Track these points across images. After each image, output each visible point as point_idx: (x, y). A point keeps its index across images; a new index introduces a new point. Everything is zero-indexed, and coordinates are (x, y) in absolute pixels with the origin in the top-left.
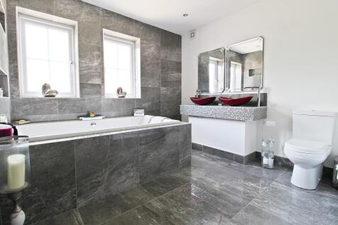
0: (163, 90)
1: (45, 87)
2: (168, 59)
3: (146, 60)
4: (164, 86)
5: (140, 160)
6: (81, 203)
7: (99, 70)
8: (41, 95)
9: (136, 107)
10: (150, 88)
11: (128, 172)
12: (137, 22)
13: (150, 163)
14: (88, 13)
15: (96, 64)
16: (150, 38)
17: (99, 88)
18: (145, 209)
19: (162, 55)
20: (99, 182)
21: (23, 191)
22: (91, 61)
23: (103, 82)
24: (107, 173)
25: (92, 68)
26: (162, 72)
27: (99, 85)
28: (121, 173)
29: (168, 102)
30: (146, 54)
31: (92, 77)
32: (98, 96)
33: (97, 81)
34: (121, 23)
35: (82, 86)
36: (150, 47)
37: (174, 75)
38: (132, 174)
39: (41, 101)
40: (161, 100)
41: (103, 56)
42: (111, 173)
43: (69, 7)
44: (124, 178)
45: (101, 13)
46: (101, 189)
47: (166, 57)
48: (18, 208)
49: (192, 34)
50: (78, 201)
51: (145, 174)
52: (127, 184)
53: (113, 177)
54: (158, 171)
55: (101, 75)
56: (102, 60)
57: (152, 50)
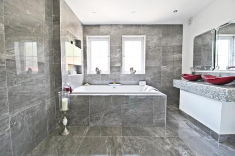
0: (163, 68)
1: (97, 69)
2: (168, 45)
3: (150, 49)
4: (165, 65)
5: (122, 112)
6: (92, 125)
7: (120, 59)
8: (95, 73)
9: (141, 79)
10: (152, 67)
11: (115, 117)
12: (143, 25)
13: (129, 116)
14: (115, 30)
15: (118, 55)
16: (153, 33)
17: (119, 69)
18: (112, 139)
19: (163, 43)
20: (99, 118)
21: (67, 111)
22: (116, 54)
23: (122, 65)
24: (103, 114)
25: (116, 58)
26: (163, 55)
27: (120, 67)
28: (110, 116)
29: (167, 77)
30: (150, 44)
31: (116, 63)
32: (119, 73)
33: (118, 65)
34: (133, 29)
35: (111, 68)
36: (153, 40)
37: (175, 56)
38: (117, 119)
39: (95, 75)
40: (162, 75)
41: (122, 51)
42: (106, 115)
43: (106, 29)
44: (112, 119)
45: (121, 27)
46: (100, 121)
47: (167, 44)
48: (65, 118)
49: (190, 21)
50: (90, 123)
51: (125, 122)
52: (114, 123)
53: (106, 117)
54: (135, 122)
55: (121, 61)
56: (122, 53)
57: (155, 41)
